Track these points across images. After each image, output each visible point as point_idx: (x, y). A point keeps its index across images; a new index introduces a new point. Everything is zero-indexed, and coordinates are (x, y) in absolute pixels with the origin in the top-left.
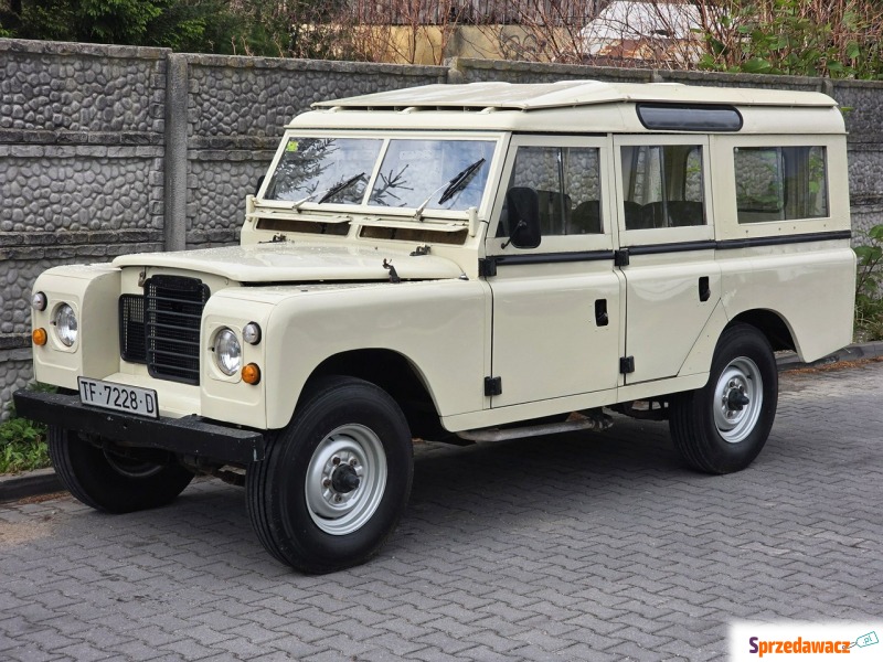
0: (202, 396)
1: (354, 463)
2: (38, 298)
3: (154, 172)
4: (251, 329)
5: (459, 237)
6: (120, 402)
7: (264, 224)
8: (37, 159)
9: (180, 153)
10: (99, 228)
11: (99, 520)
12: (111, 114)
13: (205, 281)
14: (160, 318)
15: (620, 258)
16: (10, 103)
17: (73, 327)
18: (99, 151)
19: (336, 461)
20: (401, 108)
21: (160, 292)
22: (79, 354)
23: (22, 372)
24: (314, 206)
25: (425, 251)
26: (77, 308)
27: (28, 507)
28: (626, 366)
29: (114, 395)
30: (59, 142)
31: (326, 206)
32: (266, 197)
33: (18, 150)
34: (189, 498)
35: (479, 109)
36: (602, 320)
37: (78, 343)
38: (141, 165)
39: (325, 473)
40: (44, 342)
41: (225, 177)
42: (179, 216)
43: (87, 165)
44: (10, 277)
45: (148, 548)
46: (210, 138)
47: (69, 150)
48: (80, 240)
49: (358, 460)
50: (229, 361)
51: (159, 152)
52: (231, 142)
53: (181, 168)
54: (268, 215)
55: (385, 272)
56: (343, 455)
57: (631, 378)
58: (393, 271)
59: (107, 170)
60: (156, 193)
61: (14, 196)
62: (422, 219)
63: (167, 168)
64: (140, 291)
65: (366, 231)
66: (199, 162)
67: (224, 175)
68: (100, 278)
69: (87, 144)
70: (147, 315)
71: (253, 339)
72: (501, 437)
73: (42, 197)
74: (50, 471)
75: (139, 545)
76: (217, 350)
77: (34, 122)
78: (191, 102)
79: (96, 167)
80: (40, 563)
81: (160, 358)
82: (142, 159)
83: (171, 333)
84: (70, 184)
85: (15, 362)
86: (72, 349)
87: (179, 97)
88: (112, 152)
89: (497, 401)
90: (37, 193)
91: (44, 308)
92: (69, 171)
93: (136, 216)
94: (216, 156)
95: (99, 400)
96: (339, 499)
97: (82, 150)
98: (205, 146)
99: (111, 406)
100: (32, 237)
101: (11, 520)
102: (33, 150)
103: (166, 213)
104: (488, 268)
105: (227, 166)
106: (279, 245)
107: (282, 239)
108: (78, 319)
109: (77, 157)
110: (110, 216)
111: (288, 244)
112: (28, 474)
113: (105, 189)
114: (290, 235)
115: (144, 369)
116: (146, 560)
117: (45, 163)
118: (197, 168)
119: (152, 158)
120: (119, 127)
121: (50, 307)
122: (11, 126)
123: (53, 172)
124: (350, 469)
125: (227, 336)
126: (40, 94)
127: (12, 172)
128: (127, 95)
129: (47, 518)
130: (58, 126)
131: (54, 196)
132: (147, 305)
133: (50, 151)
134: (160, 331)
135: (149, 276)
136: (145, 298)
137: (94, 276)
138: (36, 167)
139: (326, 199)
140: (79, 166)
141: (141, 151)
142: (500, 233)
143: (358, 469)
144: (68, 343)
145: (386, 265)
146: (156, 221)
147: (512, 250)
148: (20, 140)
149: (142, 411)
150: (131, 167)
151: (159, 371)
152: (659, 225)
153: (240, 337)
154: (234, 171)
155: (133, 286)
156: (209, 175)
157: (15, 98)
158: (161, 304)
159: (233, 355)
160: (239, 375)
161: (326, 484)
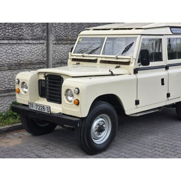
0: (63, 108)
1: (103, 124)
2: (17, 81)
3: (44, 47)
4: (77, 90)
5: (128, 63)
6: (40, 109)
7: (74, 60)
8: (16, 44)
9: (51, 42)
10: (31, 61)
11: (34, 138)
12: (33, 32)
13: (62, 76)
14: (50, 86)
15: (167, 68)
16: (8, 29)
17: (27, 88)
18: (31, 42)
19: (99, 124)
20: (109, 29)
21: (49, 79)
22: (28, 96)
23: (13, 98)
24: (87, 55)
25: (118, 67)
26: (28, 83)
27: (15, 134)
28: (168, 95)
29: (38, 107)
30: (20, 39)
31: (90, 55)
32: (74, 53)
33: (11, 42)
34: (57, 131)
35: (131, 29)
36: (163, 84)
37: (28, 93)
38: (41, 45)
39: (96, 128)
40: (19, 92)
41: (62, 48)
42: (51, 58)
43: (28, 45)
44: (9, 74)
45: (48, 147)
46: (58, 38)
47: (23, 42)
48: (26, 64)
49: (104, 123)
50: (70, 98)
51: (46, 42)
52: (63, 39)
53: (51, 46)
54: (75, 57)
55: (110, 73)
56: (100, 122)
57: (169, 98)
58: (112, 73)
59: (33, 46)
60: (45, 52)
61: (10, 53)
62: (117, 58)
63: (48, 46)
64: (44, 79)
65: (102, 62)
66: (55, 44)
67: (61, 47)
68: (33, 75)
69: (28, 40)
70: (46, 85)
71: (77, 93)
72: (138, 115)
73: (17, 53)
74: (20, 124)
75: (45, 146)
76: (66, 95)
77: (15, 34)
78: (53, 29)
79: (30, 46)
80: (20, 152)
81: (50, 96)
82: (41, 44)
83: (53, 90)
84: (24, 50)
85: (11, 95)
86: (26, 94)
87: (50, 28)
88: (34, 42)
89: (138, 106)
90: (16, 53)
91: (19, 83)
92: (24, 47)
93: (40, 58)
94: (59, 43)
95: (34, 108)
96: (99, 134)
97: (27, 41)
98: (57, 40)
99: (38, 110)
100: (15, 64)
101: (11, 138)
102: (14, 42)
103: (48, 57)
104: (136, 71)
105: (62, 45)
106: (78, 65)
107: (79, 64)
108: (28, 86)
109: (25, 43)
110: (34, 58)
111: (80, 65)
112: (15, 125)
113: (33, 51)
114: (81, 63)
115: (45, 99)
116: (48, 151)
117: (18, 45)
118: (55, 46)
119: (44, 43)
120: (35, 36)
121: (20, 83)
122: (9, 35)
123: (19, 47)
124: (102, 126)
125: (69, 92)
126: (16, 27)
127: (9, 47)
128: (37, 27)
129: (20, 137)
130: (20, 35)
131: (20, 53)
132: (46, 82)
133: (19, 42)
134: (50, 89)
135: (46, 75)
136: (45, 81)
137: (32, 75)
138: (15, 46)
139: (90, 53)
140: (26, 45)
141: (41, 42)
142: (139, 62)
143: (104, 126)
144: (25, 92)
145: (110, 71)
146: (45, 59)
147: (141, 66)
148: (11, 39)
149: (46, 111)
150: (39, 46)
151: (50, 100)
152: (176, 58)
153: (73, 92)
154: (64, 46)
155: (42, 77)
156: (58, 47)
157: (10, 28)
158: (49, 82)
159: (71, 97)
160: (73, 102)
161: (96, 131)
